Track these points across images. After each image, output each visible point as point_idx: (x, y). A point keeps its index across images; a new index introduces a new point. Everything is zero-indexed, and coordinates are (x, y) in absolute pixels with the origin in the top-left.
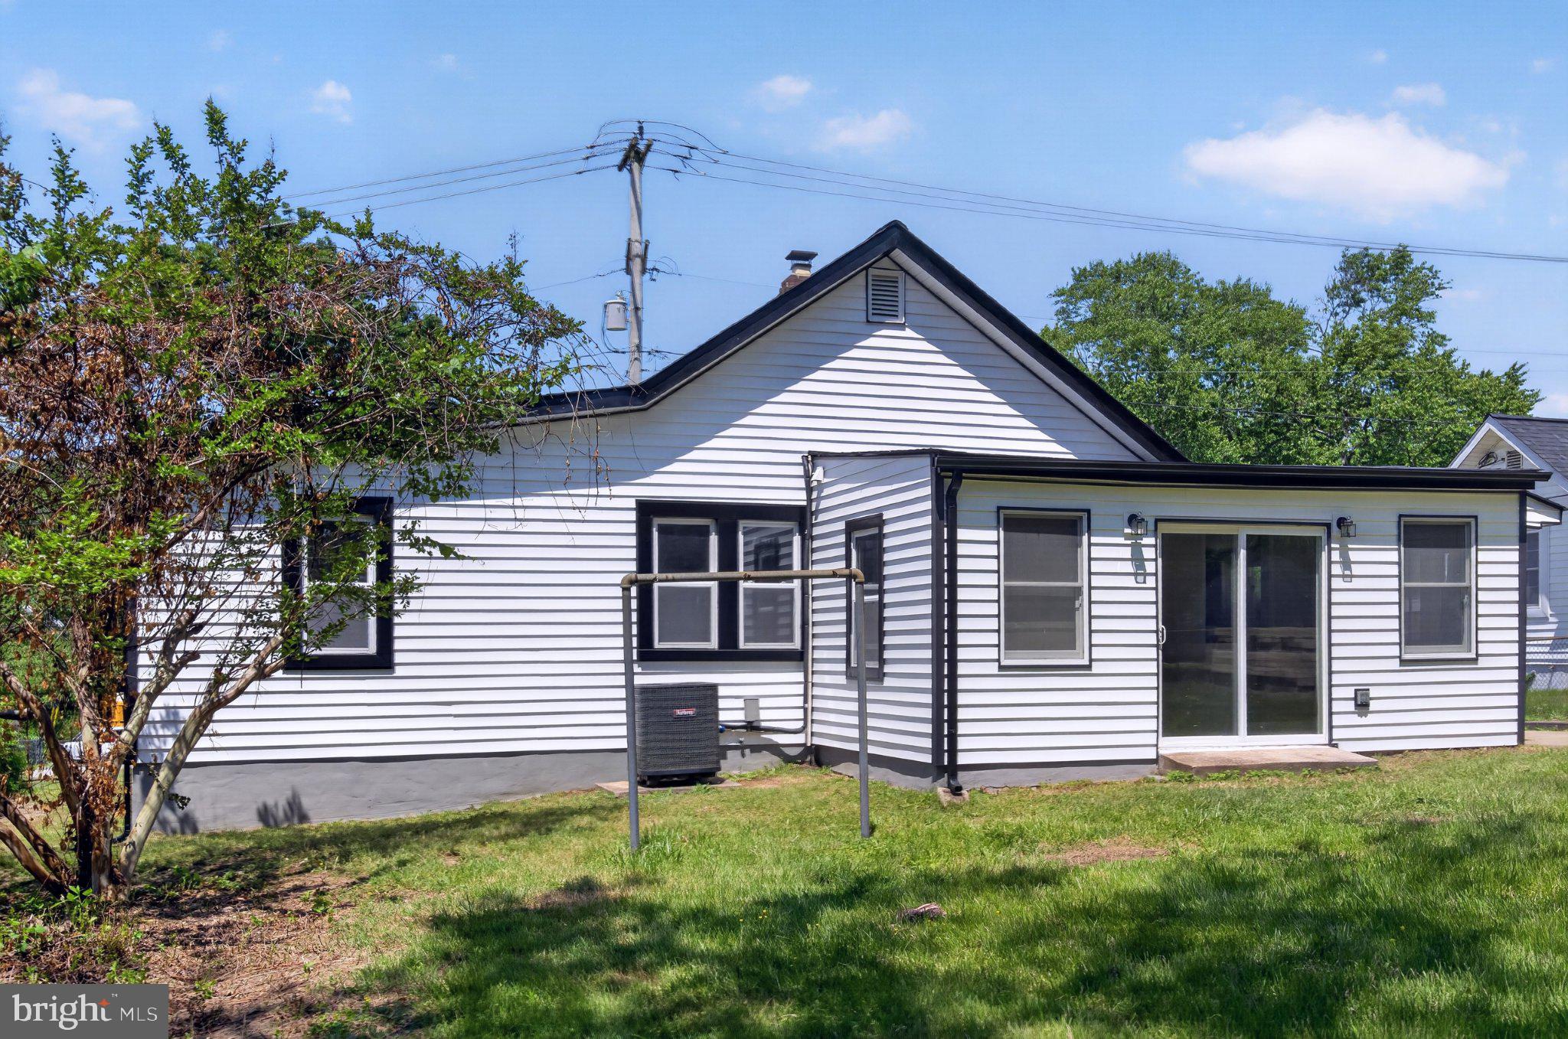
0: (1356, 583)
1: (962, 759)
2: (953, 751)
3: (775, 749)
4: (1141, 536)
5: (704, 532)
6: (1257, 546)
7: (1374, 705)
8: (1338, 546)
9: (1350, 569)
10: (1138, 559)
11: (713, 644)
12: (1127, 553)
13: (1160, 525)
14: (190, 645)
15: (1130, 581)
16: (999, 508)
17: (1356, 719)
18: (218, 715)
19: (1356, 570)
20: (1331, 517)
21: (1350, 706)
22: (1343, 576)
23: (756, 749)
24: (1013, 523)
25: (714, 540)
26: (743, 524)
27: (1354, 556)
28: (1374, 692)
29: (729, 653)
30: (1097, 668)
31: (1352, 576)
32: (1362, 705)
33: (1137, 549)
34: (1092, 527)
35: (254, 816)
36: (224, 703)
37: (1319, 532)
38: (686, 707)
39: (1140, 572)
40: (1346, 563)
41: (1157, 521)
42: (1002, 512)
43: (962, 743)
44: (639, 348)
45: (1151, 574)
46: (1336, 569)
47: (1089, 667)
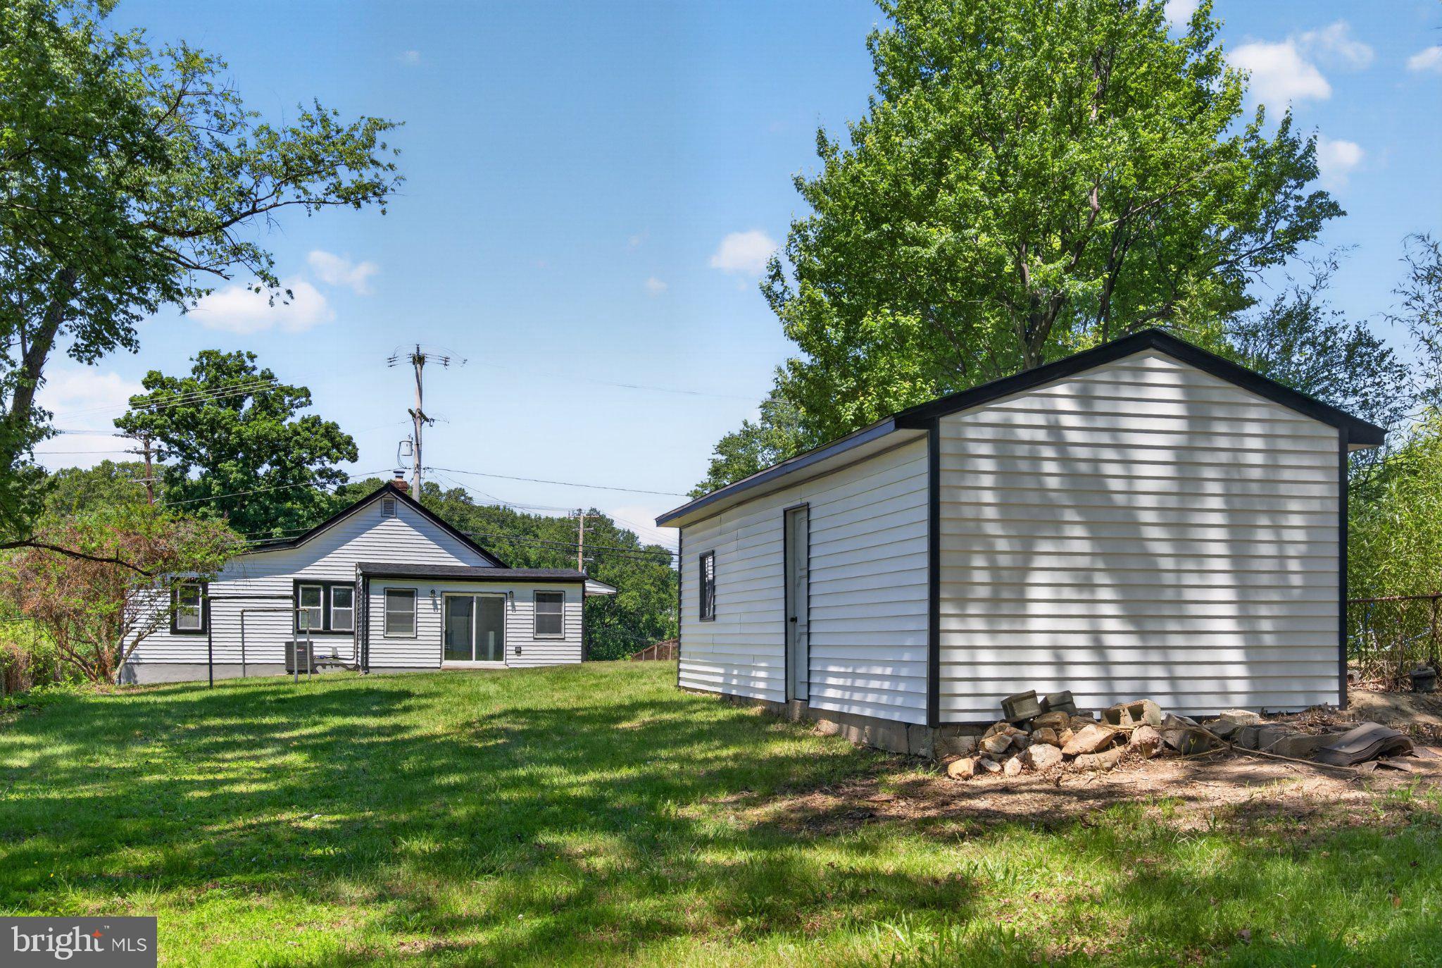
0: (517, 613)
1: (370, 665)
2: (367, 662)
3: (344, 665)
4: (437, 597)
5: (318, 590)
6: (480, 600)
7: (523, 653)
8: (511, 601)
9: (515, 608)
10: (435, 604)
11: (321, 628)
12: (431, 602)
13: (444, 594)
14: (133, 625)
15: (432, 611)
16: (385, 588)
17: (516, 657)
18: (140, 643)
19: (517, 608)
20: (508, 592)
21: (513, 652)
22: (511, 610)
23: (337, 665)
24: (390, 593)
25: (322, 593)
26: (333, 587)
27: (516, 604)
28: (523, 649)
29: (327, 632)
30: (419, 638)
31: (515, 610)
32: (518, 651)
33: (435, 601)
34: (418, 594)
36: (141, 640)
37: (504, 596)
38: (301, 649)
39: (436, 608)
40: (513, 606)
41: (443, 592)
42: (386, 590)
43: (370, 660)
44: (419, 466)
45: (440, 609)
46: (509, 608)
47: (416, 638)
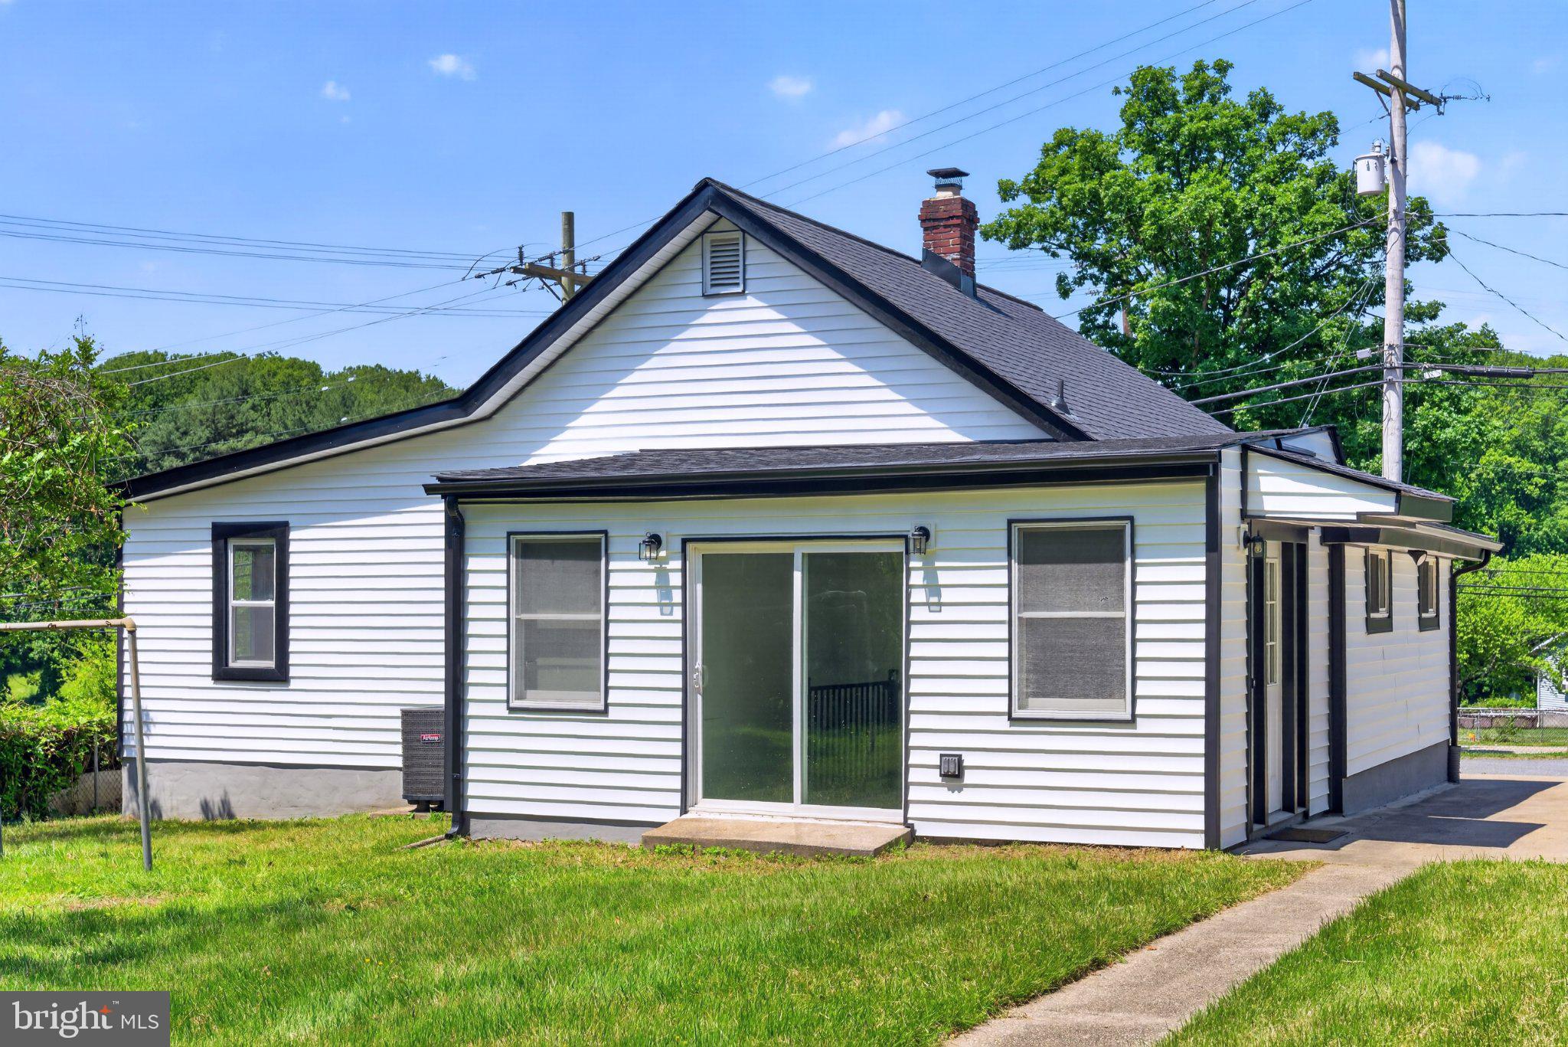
0: (947, 614)
2: (462, 796)
4: (666, 560)
6: (819, 567)
7: (969, 777)
8: (919, 564)
9: (939, 595)
10: (663, 586)
12: (651, 579)
13: (690, 546)
15: (654, 613)
16: (509, 534)
17: (944, 794)
19: (947, 596)
20: (908, 527)
21: (935, 776)
22: (928, 604)
24: (525, 550)
27: (943, 578)
28: (969, 759)
30: (612, 714)
31: (940, 604)
32: (953, 772)
33: (662, 574)
34: (610, 551)
35: (199, 809)
38: (432, 732)
39: (665, 602)
40: (934, 588)
41: (685, 541)
42: (513, 539)
45: (676, 604)
46: (920, 595)
47: (605, 712)
